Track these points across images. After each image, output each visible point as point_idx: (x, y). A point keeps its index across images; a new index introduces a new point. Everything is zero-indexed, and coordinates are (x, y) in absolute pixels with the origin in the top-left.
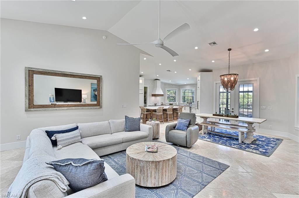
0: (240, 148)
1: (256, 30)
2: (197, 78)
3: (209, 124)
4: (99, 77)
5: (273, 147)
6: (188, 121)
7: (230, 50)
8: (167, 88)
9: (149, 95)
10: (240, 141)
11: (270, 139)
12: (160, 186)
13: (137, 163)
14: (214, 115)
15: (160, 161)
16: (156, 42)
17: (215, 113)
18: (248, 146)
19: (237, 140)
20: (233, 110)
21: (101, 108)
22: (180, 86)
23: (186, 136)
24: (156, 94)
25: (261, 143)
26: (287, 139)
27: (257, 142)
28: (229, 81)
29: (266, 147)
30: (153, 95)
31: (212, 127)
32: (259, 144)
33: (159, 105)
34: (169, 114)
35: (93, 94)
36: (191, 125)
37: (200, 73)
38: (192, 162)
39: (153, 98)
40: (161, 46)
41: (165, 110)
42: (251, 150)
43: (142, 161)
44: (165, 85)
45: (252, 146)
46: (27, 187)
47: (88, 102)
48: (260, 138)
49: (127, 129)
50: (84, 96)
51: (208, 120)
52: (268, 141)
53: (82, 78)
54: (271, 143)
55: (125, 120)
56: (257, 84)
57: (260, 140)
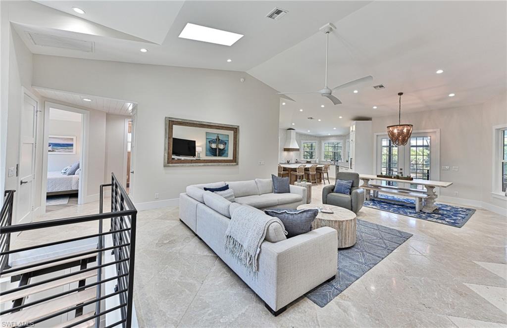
0: (420, 217)
1: (440, 72)
2: (349, 128)
3: (371, 187)
4: (236, 127)
5: (463, 218)
6: (350, 182)
7: (400, 94)
8: (302, 140)
9: (281, 148)
10: (417, 210)
11: (457, 209)
12: (344, 247)
13: (318, 223)
14: (378, 176)
15: (344, 221)
16: (324, 91)
17: (380, 174)
18: (429, 215)
19: (414, 208)
20: (401, 171)
21: (237, 164)
22: (322, 138)
23: (351, 200)
24: (290, 147)
25: (445, 212)
26: (482, 210)
27: (441, 212)
28: (400, 134)
29: (455, 218)
30: (286, 150)
31: (374, 191)
32: (443, 214)
33: (293, 162)
34: (312, 175)
35: (208, 147)
36: (354, 188)
37: (355, 121)
38: (366, 228)
39: (286, 153)
40: (328, 95)
41: (306, 170)
42: (435, 220)
43: (323, 220)
44: (300, 136)
45: (434, 216)
46: (267, 226)
47: (203, 157)
48: (442, 207)
49: (276, 191)
50: (199, 149)
51: (370, 182)
52: (456, 211)
53: (219, 129)
54: (460, 213)
55: (271, 179)
56: (436, 137)
57: (443, 210)
